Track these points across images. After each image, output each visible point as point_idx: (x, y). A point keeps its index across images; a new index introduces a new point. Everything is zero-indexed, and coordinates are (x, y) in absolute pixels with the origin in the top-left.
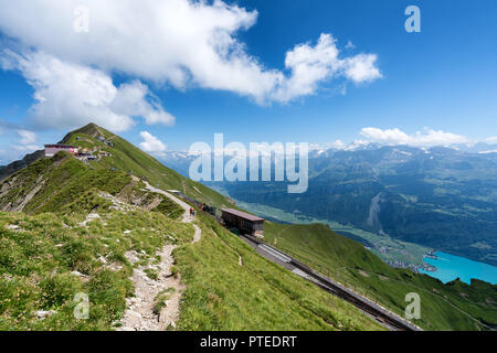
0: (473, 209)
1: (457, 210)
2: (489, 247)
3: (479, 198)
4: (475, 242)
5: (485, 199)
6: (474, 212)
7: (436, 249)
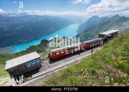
0: (16, 32)
1: (12, 34)
2: (22, 40)
3: (16, 29)
4: (19, 40)
5: (17, 29)
6: (17, 33)
7: (13, 46)
